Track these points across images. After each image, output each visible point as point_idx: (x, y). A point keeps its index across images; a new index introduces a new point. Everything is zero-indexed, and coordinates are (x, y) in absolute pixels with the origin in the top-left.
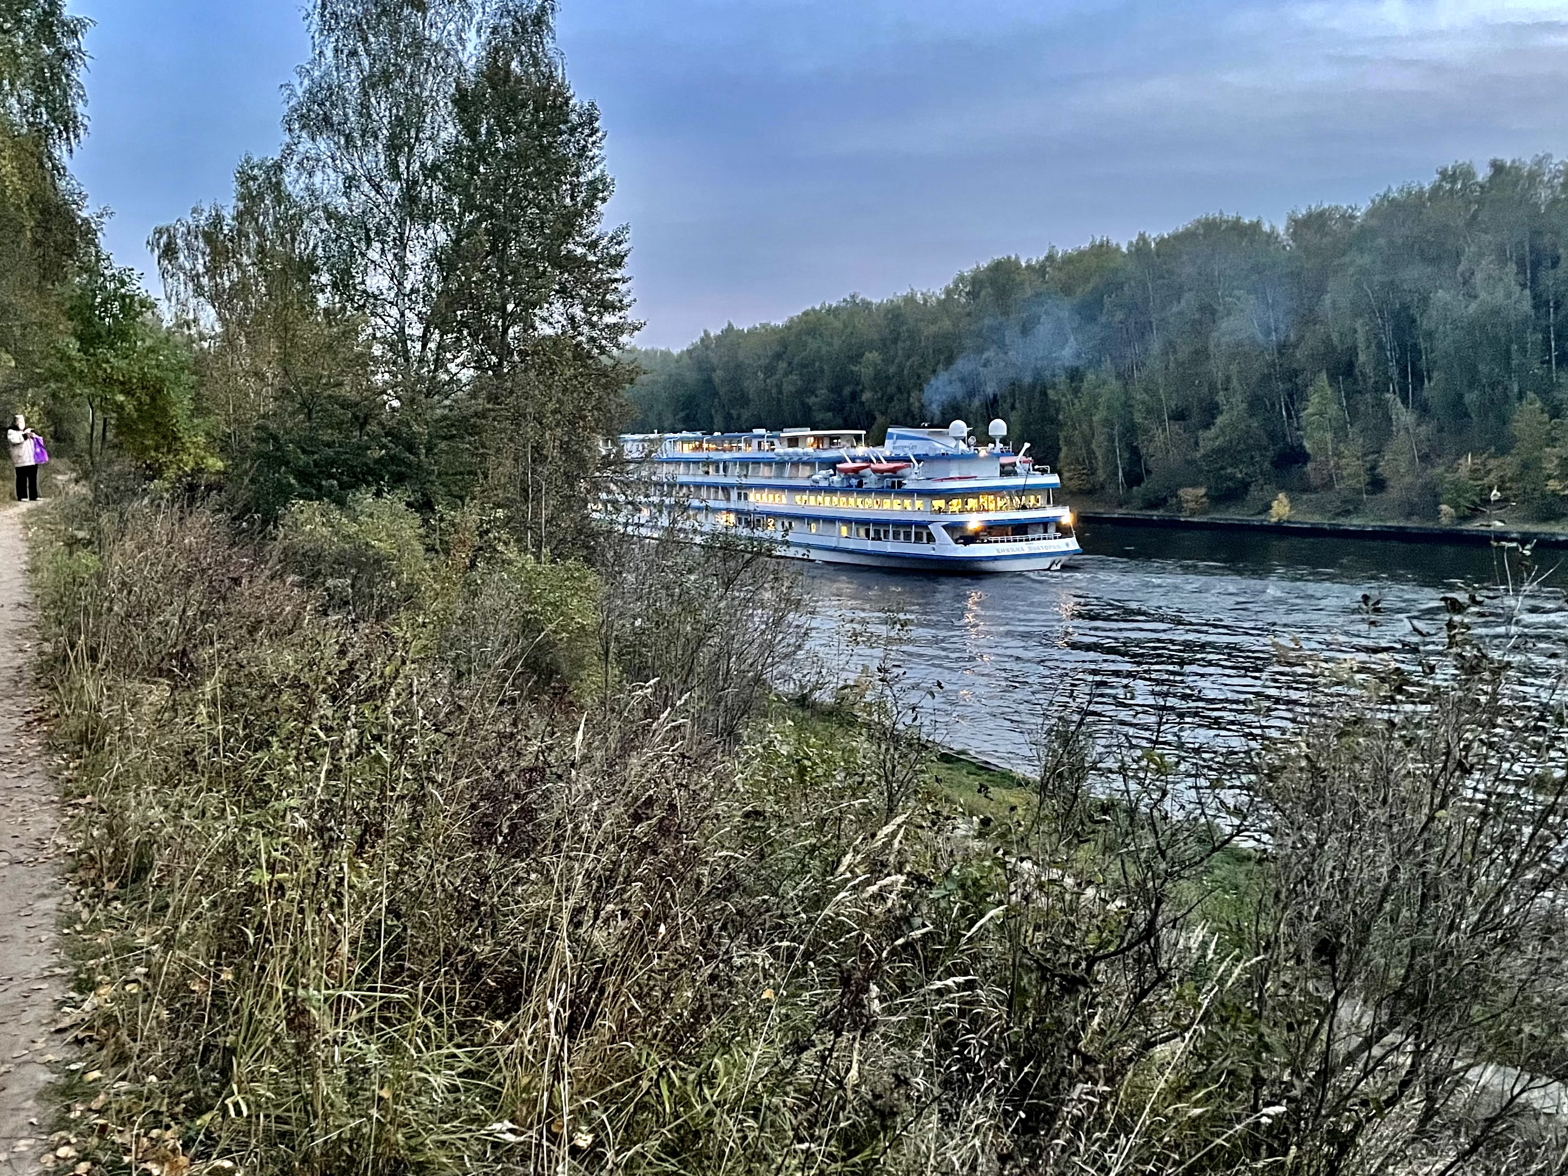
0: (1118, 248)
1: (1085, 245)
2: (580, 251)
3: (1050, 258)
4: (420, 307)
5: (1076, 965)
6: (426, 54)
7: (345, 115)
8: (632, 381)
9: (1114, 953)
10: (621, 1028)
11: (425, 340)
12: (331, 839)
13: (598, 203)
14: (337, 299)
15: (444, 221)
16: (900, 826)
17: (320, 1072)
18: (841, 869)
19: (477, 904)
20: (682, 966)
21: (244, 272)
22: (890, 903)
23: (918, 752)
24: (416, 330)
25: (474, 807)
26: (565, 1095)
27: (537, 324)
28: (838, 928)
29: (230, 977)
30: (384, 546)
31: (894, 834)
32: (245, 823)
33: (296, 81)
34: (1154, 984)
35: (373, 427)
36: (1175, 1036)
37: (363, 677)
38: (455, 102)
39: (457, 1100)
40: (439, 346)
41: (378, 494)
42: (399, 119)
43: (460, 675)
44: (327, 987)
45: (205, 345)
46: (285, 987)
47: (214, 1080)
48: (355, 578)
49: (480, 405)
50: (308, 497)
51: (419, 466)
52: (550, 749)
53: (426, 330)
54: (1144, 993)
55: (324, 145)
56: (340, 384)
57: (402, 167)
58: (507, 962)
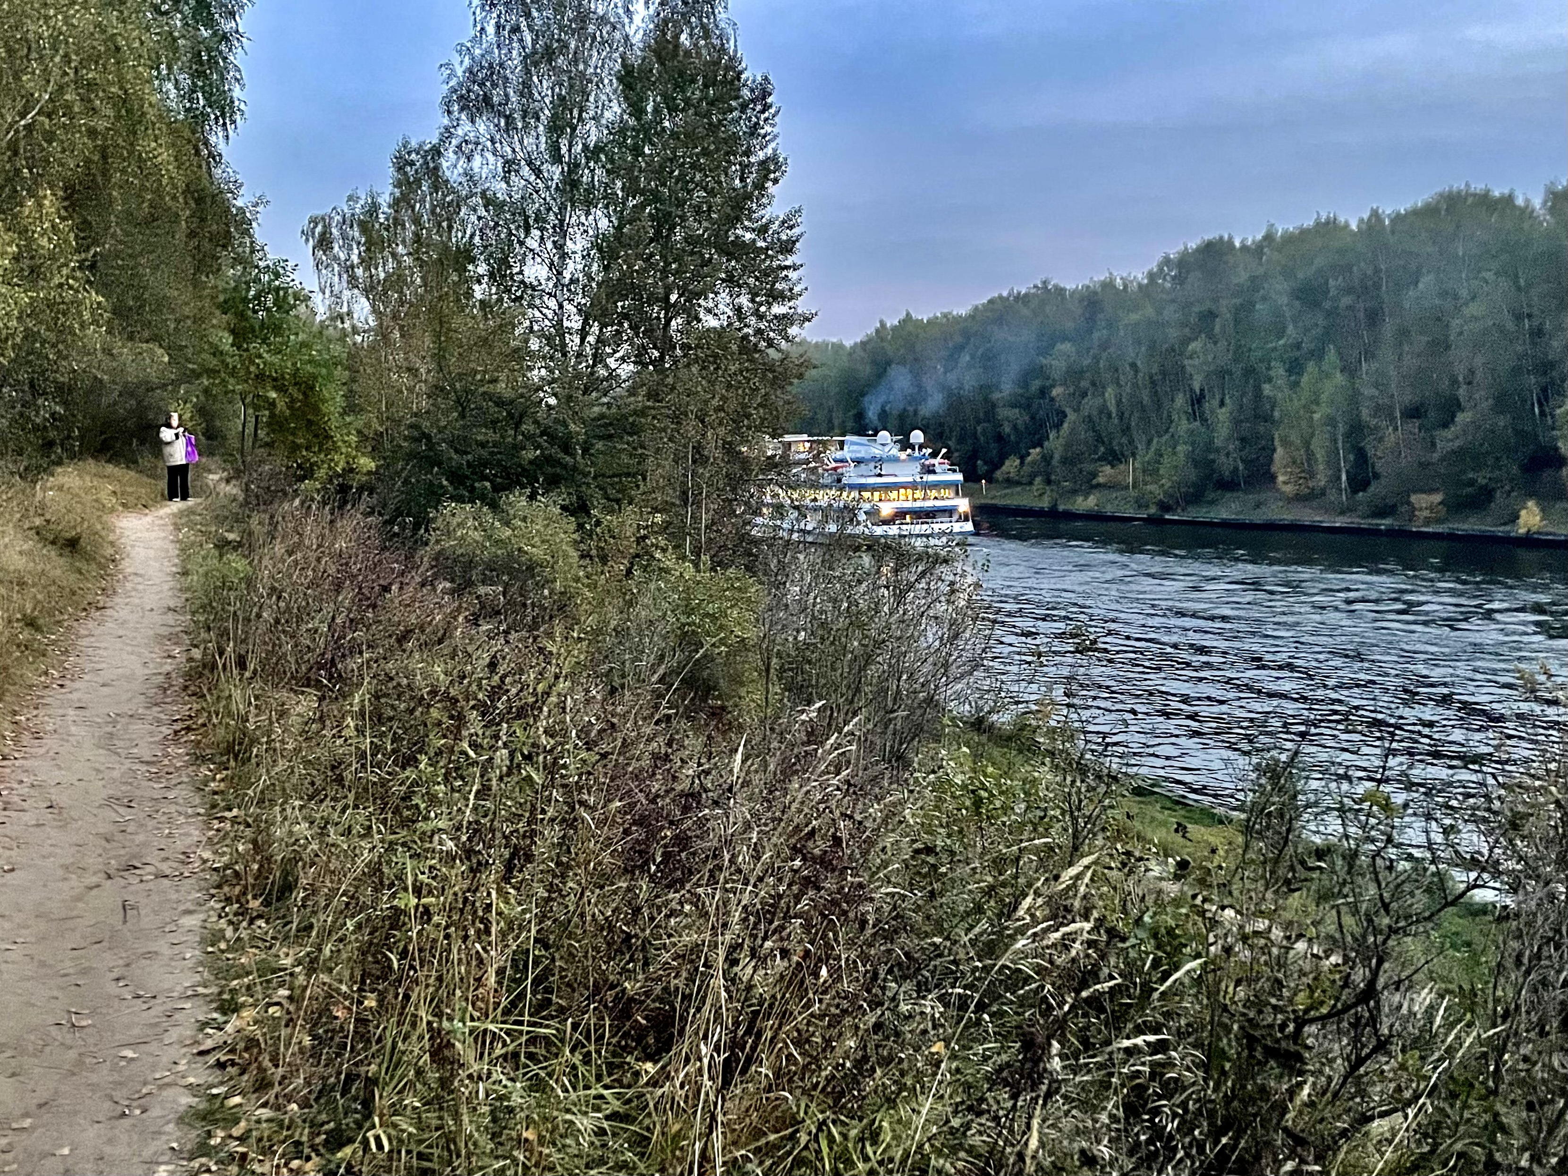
0: (1347, 225)
1: (1309, 223)
2: (748, 236)
3: (1269, 237)
4: (579, 299)
5: (1283, 1026)
6: (591, 28)
7: (507, 95)
8: (800, 376)
9: (1329, 1015)
10: (778, 1074)
11: (583, 334)
12: (479, 863)
13: (769, 184)
14: (494, 290)
15: (607, 207)
16: (1087, 867)
17: (464, 1109)
18: (1021, 913)
19: (629, 937)
20: (845, 1012)
21: (399, 263)
22: (1073, 953)
23: (1108, 785)
24: (576, 323)
25: (627, 832)
26: (718, 1145)
27: (701, 315)
28: (1017, 979)
29: (374, 1004)
30: (538, 552)
31: (1078, 877)
32: (391, 843)
33: (456, 59)
34: (1375, 1051)
35: (527, 427)
36: (1395, 1110)
37: (514, 691)
38: (620, 79)
39: (604, 1146)
40: (598, 341)
41: (532, 497)
42: (562, 98)
43: (613, 691)
44: (472, 1019)
45: (359, 339)
46: (430, 1018)
47: (356, 1111)
48: (506, 586)
49: (640, 400)
50: (460, 499)
51: (575, 468)
52: (707, 773)
53: (585, 322)
54: (1361, 1061)
55: (483, 127)
56: (495, 381)
57: (564, 150)
58: (659, 999)
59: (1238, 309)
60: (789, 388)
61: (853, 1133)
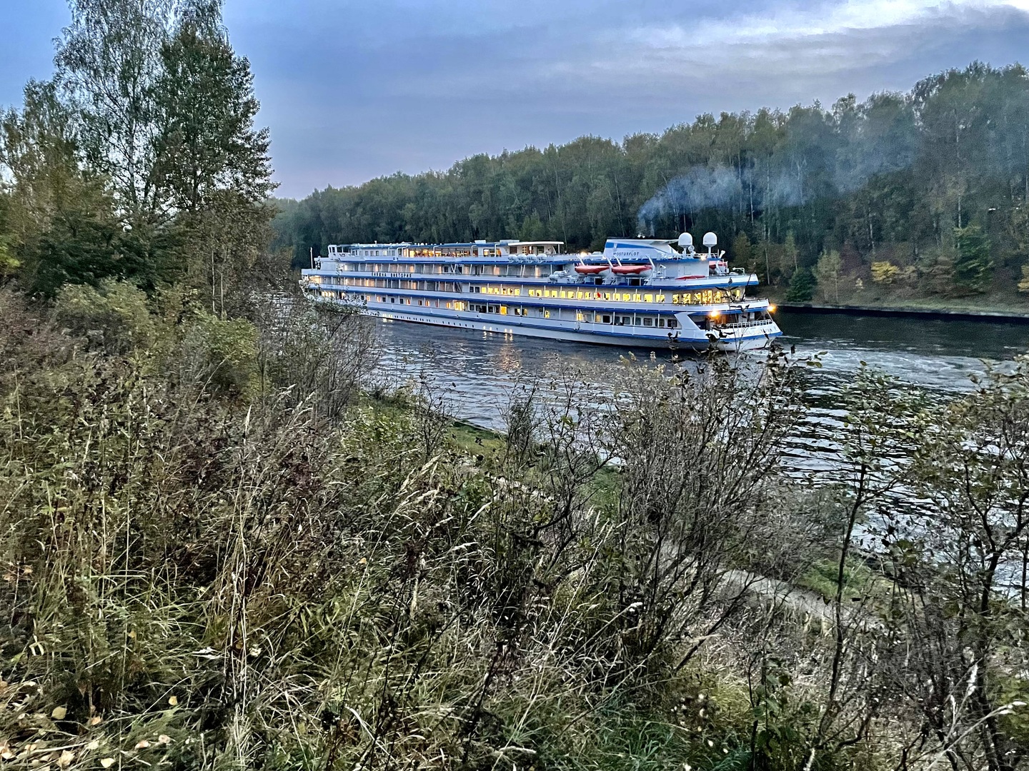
0: (539, 152)
1: (523, 149)
2: (240, 142)
3: (504, 155)
4: (143, 171)
5: (529, 532)
6: (144, 25)
7: (94, 58)
8: (273, 217)
9: (549, 525)
10: (277, 585)
11: (146, 190)
12: (93, 485)
13: (250, 115)
14: (91, 165)
15: (157, 122)
16: (435, 463)
17: (90, 625)
18: (403, 488)
19: (187, 519)
20: (313, 548)
21: (31, 149)
22: (430, 506)
23: (443, 422)
24: (142, 185)
25: (184, 462)
26: (244, 627)
27: (215, 183)
28: (401, 521)
29: (30, 571)
30: (124, 311)
31: (431, 468)
32: (37, 477)
33: (62, 36)
34: (569, 540)
35: (115, 241)
36: (580, 566)
37: (112, 388)
38: (162, 53)
39: (177, 635)
40: (156, 195)
41: (119, 280)
42: (128, 62)
43: (173, 385)
44: (93, 574)
45: (6, 191)
46: (66, 575)
47: (22, 634)
48: (106, 330)
49: (182, 228)
50: (75, 282)
51: (144, 264)
52: (230, 427)
53: (148, 184)
54: (564, 545)
55: (80, 75)
56: (94, 215)
57: (130, 90)
58: (207, 552)
59: (492, 190)
60: (266, 222)
61: (319, 611)
